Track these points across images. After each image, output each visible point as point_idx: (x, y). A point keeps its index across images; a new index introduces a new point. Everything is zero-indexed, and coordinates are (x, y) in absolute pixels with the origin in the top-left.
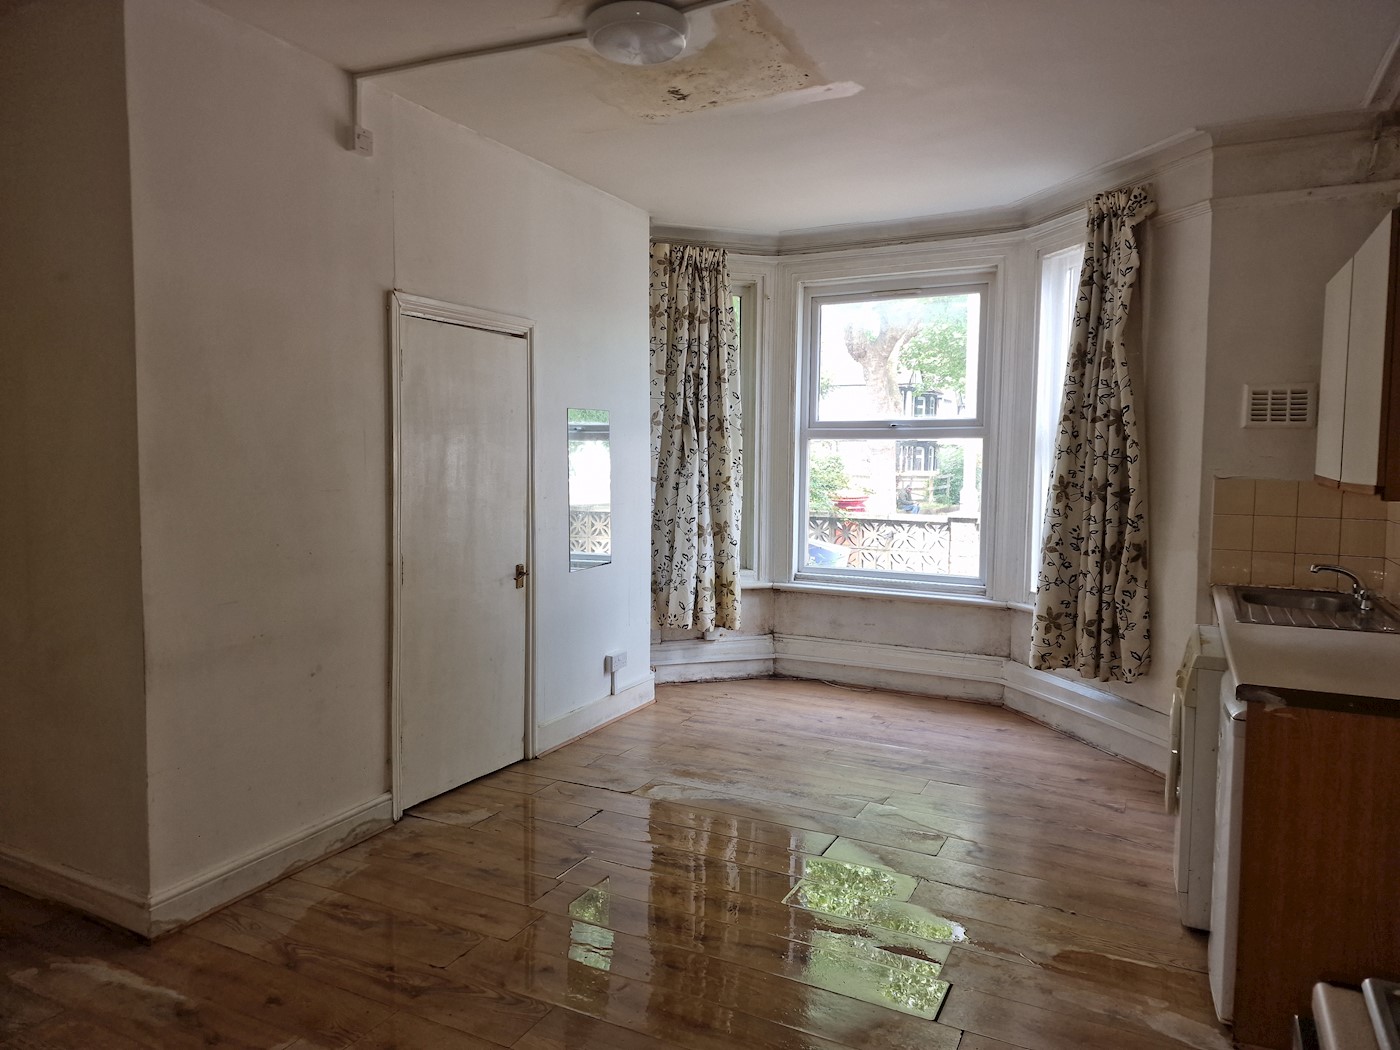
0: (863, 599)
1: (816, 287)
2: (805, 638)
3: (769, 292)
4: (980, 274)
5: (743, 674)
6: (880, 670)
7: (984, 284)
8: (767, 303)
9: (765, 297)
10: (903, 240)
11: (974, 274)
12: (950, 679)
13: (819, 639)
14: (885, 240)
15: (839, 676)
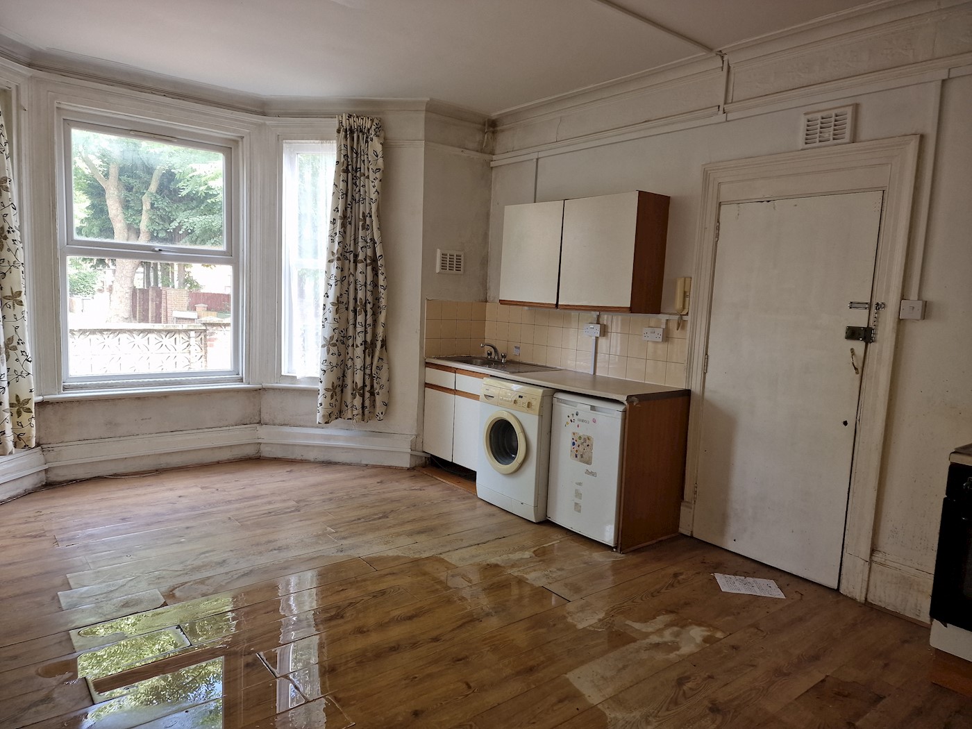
0: (139, 398)
1: (67, 110)
2: (79, 443)
3: (24, 102)
4: (226, 139)
5: (20, 491)
6: (160, 455)
7: (229, 149)
8: (23, 114)
9: (19, 107)
10: (166, 94)
11: (219, 138)
12: (220, 448)
13: (96, 441)
14: (149, 88)
15: (121, 468)
